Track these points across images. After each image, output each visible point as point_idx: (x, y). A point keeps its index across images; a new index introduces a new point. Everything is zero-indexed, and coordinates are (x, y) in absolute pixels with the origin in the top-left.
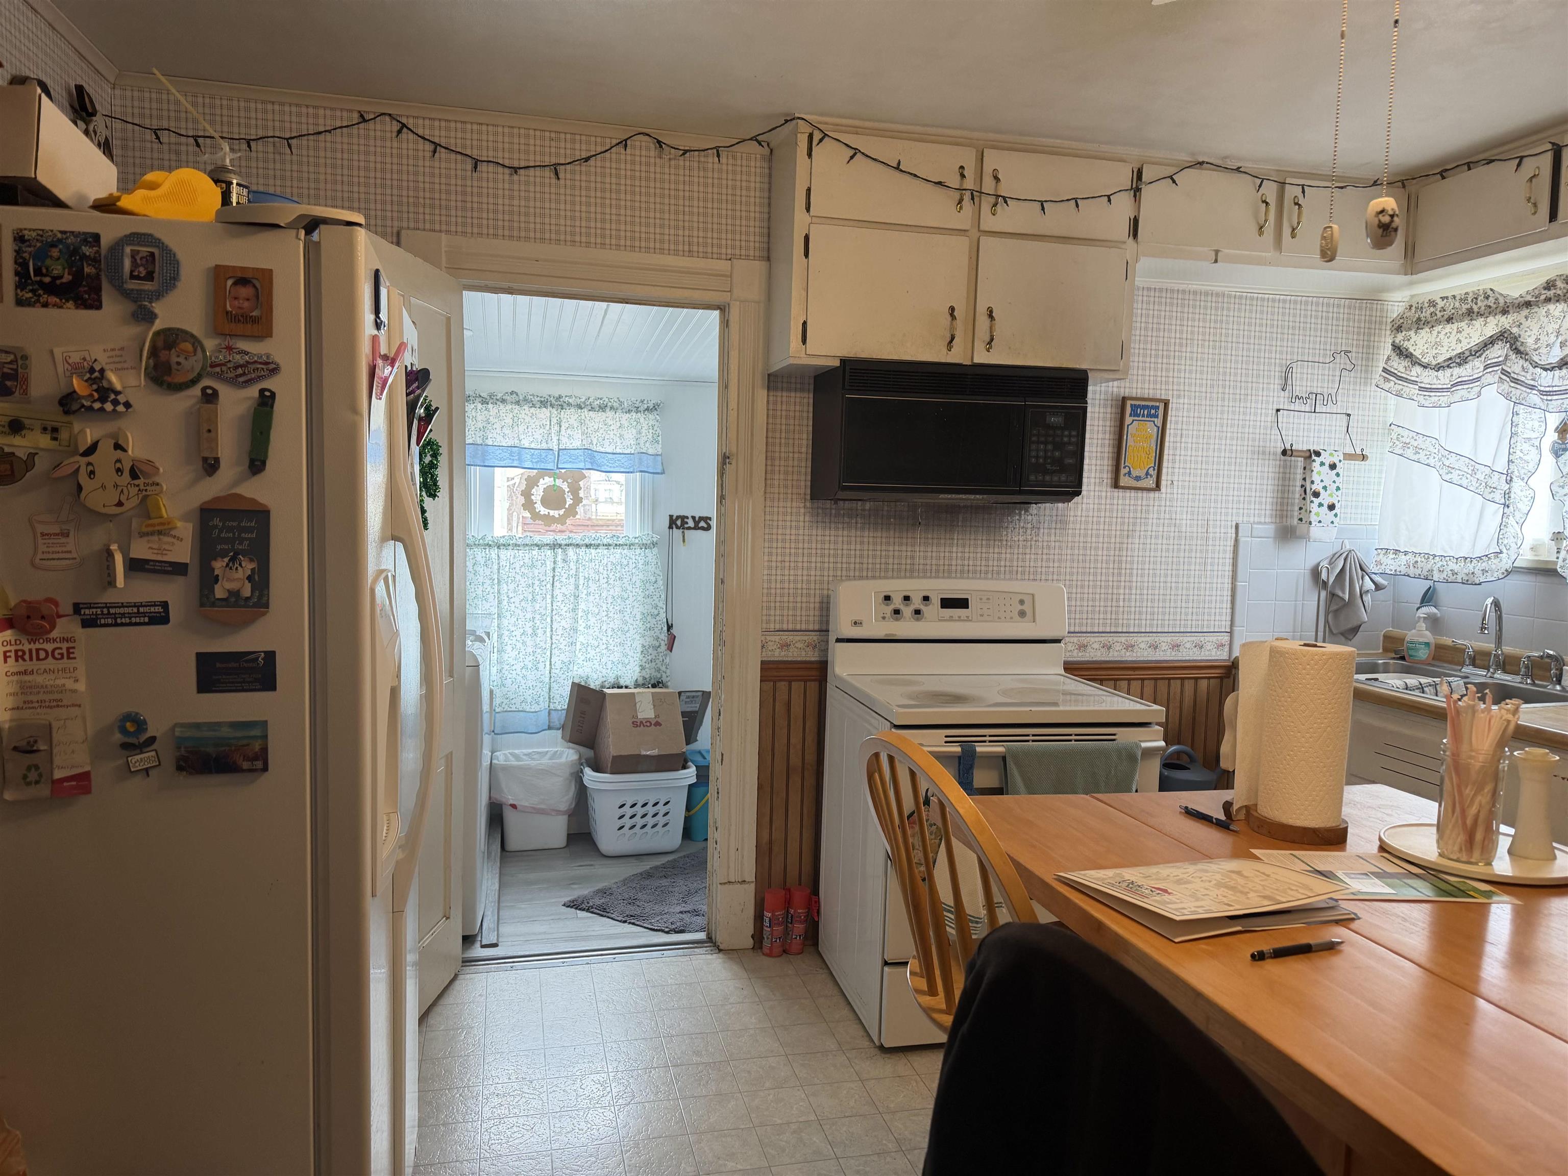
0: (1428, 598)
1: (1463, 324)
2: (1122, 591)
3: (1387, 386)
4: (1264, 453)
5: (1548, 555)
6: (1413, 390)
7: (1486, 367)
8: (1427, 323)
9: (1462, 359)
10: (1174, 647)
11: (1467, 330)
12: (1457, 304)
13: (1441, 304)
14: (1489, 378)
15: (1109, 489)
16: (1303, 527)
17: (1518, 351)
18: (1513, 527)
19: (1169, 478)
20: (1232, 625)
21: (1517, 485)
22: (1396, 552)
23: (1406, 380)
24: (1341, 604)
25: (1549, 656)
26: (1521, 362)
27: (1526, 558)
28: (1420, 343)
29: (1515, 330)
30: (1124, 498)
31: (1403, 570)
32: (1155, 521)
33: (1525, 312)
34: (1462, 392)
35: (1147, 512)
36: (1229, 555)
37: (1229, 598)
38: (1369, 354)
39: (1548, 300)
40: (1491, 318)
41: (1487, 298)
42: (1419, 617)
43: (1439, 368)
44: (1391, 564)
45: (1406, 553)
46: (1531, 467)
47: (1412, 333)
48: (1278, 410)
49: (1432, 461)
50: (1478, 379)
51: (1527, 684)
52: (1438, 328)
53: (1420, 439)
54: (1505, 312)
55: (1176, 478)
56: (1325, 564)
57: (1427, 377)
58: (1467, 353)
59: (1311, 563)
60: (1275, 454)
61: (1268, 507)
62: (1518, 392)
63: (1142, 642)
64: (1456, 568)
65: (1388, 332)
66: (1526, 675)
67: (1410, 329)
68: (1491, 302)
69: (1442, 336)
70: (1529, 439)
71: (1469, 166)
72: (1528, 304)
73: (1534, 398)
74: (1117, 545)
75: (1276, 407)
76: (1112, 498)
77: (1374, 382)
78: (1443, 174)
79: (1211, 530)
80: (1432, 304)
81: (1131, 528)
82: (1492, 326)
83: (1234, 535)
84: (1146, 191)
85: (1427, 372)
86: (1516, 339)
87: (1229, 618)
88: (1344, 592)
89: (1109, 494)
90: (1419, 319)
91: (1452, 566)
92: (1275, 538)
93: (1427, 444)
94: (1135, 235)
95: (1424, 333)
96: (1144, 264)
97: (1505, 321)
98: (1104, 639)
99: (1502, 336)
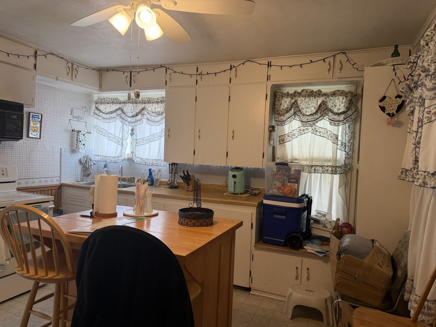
0: (105, 166)
1: (111, 105)
2: (31, 167)
3: (94, 116)
4: (67, 130)
5: (130, 156)
6: (101, 118)
7: (117, 115)
8: (103, 103)
9: (111, 113)
10: (45, 181)
11: (112, 106)
12: (110, 100)
13: (106, 99)
14: (118, 118)
15: (26, 138)
16: (77, 149)
17: (123, 113)
18: (124, 150)
19: (43, 136)
20: (60, 175)
21: (124, 141)
22: (98, 156)
23: (99, 116)
24: (86, 168)
25: (132, 177)
26: (124, 115)
27: (126, 157)
28: (102, 107)
29: (122, 108)
30: (30, 140)
31: (100, 160)
32: (39, 147)
33: (124, 104)
34: (112, 120)
35: (37, 144)
36: (59, 157)
37: (59, 168)
38: (90, 109)
39: (129, 103)
40: (117, 104)
41: (116, 100)
42: (104, 171)
43: (106, 114)
44: (97, 158)
45: (100, 156)
46: (127, 138)
47: (100, 105)
48: (70, 120)
49: (105, 135)
50: (115, 117)
51: (128, 183)
52: (106, 105)
53: (103, 130)
54: (120, 104)
55: (45, 136)
56: (82, 158)
57: (104, 116)
58: (113, 112)
59: (79, 159)
60: (70, 131)
61: (68, 144)
62: (124, 121)
63: (37, 181)
64: (112, 159)
65: (94, 104)
66: (128, 182)
67: (99, 104)
68: (117, 101)
69: (107, 106)
70: (126, 132)
71: (113, 70)
72: (125, 103)
73: (127, 123)
74: (29, 154)
75: (69, 119)
76: (27, 140)
77: (91, 115)
78: (107, 70)
79: (54, 150)
80: (104, 99)
81: (33, 149)
82: (117, 106)
83: (60, 151)
84: (38, 57)
85: (104, 114)
86: (123, 110)
87: (59, 173)
88: (87, 165)
89: (26, 139)
90: (101, 102)
91: (111, 159)
92: (70, 152)
93: (104, 131)
94: (35, 68)
95: (103, 105)
96: (38, 77)
97: (120, 106)
98: (26, 181)
99: (120, 109)
